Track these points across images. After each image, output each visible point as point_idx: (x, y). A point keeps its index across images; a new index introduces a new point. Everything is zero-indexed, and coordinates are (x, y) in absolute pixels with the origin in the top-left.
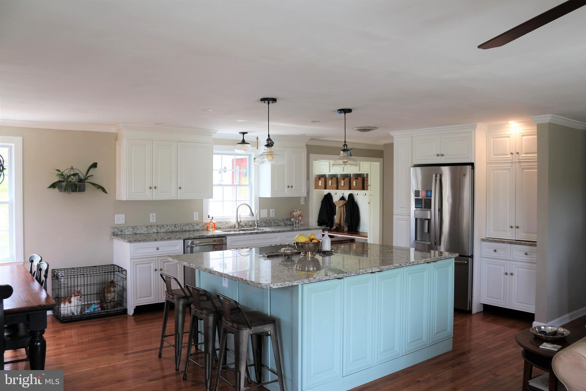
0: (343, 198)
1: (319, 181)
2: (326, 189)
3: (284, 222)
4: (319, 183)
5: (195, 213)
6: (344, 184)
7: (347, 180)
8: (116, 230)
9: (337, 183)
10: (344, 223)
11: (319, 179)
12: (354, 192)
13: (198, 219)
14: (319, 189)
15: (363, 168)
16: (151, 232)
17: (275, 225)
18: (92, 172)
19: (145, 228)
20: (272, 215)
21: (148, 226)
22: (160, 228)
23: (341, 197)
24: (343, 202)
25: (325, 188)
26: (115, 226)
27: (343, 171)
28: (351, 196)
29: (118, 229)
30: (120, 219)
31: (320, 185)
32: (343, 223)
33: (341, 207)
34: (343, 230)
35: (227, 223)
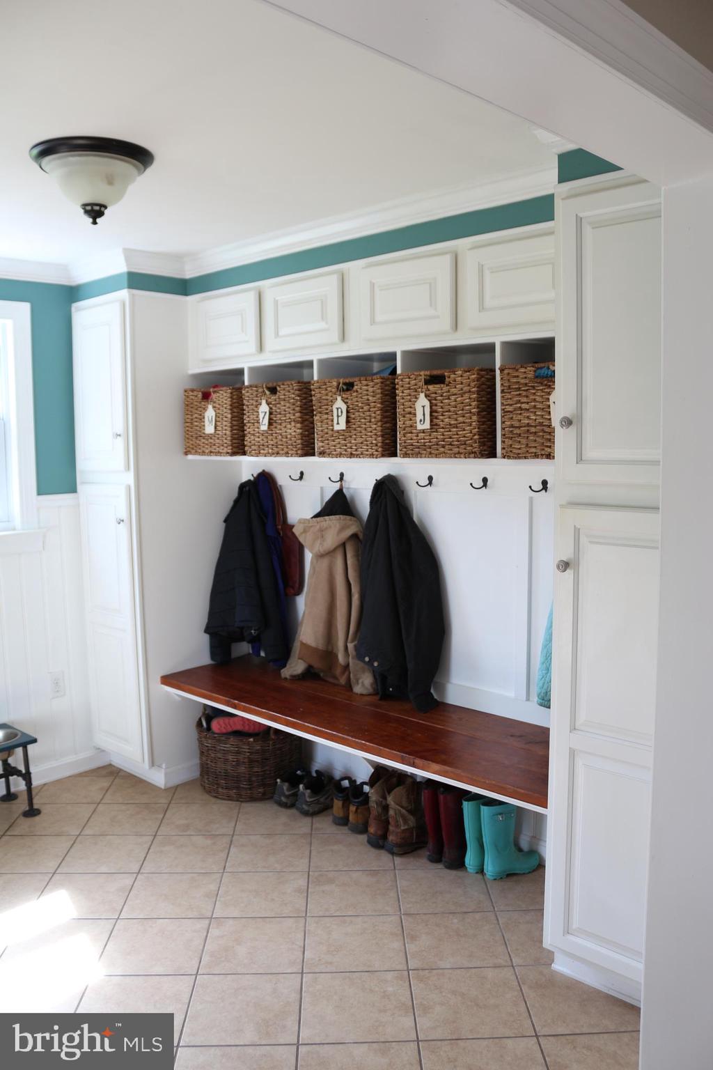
0: (339, 504)
1: (205, 409)
2: (244, 453)
4: (202, 419)
6: (348, 422)
7: (369, 391)
9: (308, 412)
10: (351, 646)
11: (206, 396)
12: (409, 469)
14: (203, 453)
15: (482, 308)
23: (329, 495)
24: (342, 529)
25: (239, 448)
27: (343, 337)
28: (389, 491)
31: (209, 429)
32: (346, 648)
33: (330, 553)
34: (349, 686)
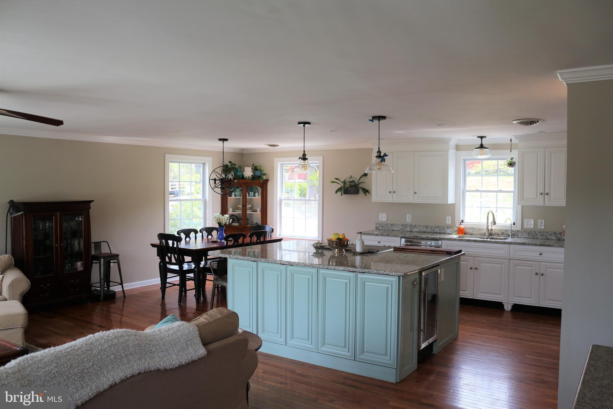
3: (556, 236)
5: (447, 217)
8: (378, 225)
13: (450, 223)
16: (406, 230)
17: (543, 238)
18: (363, 179)
19: (401, 226)
20: (541, 226)
21: (403, 225)
22: (414, 228)
26: (379, 223)
29: (380, 225)
30: (383, 217)
35: (479, 229)
